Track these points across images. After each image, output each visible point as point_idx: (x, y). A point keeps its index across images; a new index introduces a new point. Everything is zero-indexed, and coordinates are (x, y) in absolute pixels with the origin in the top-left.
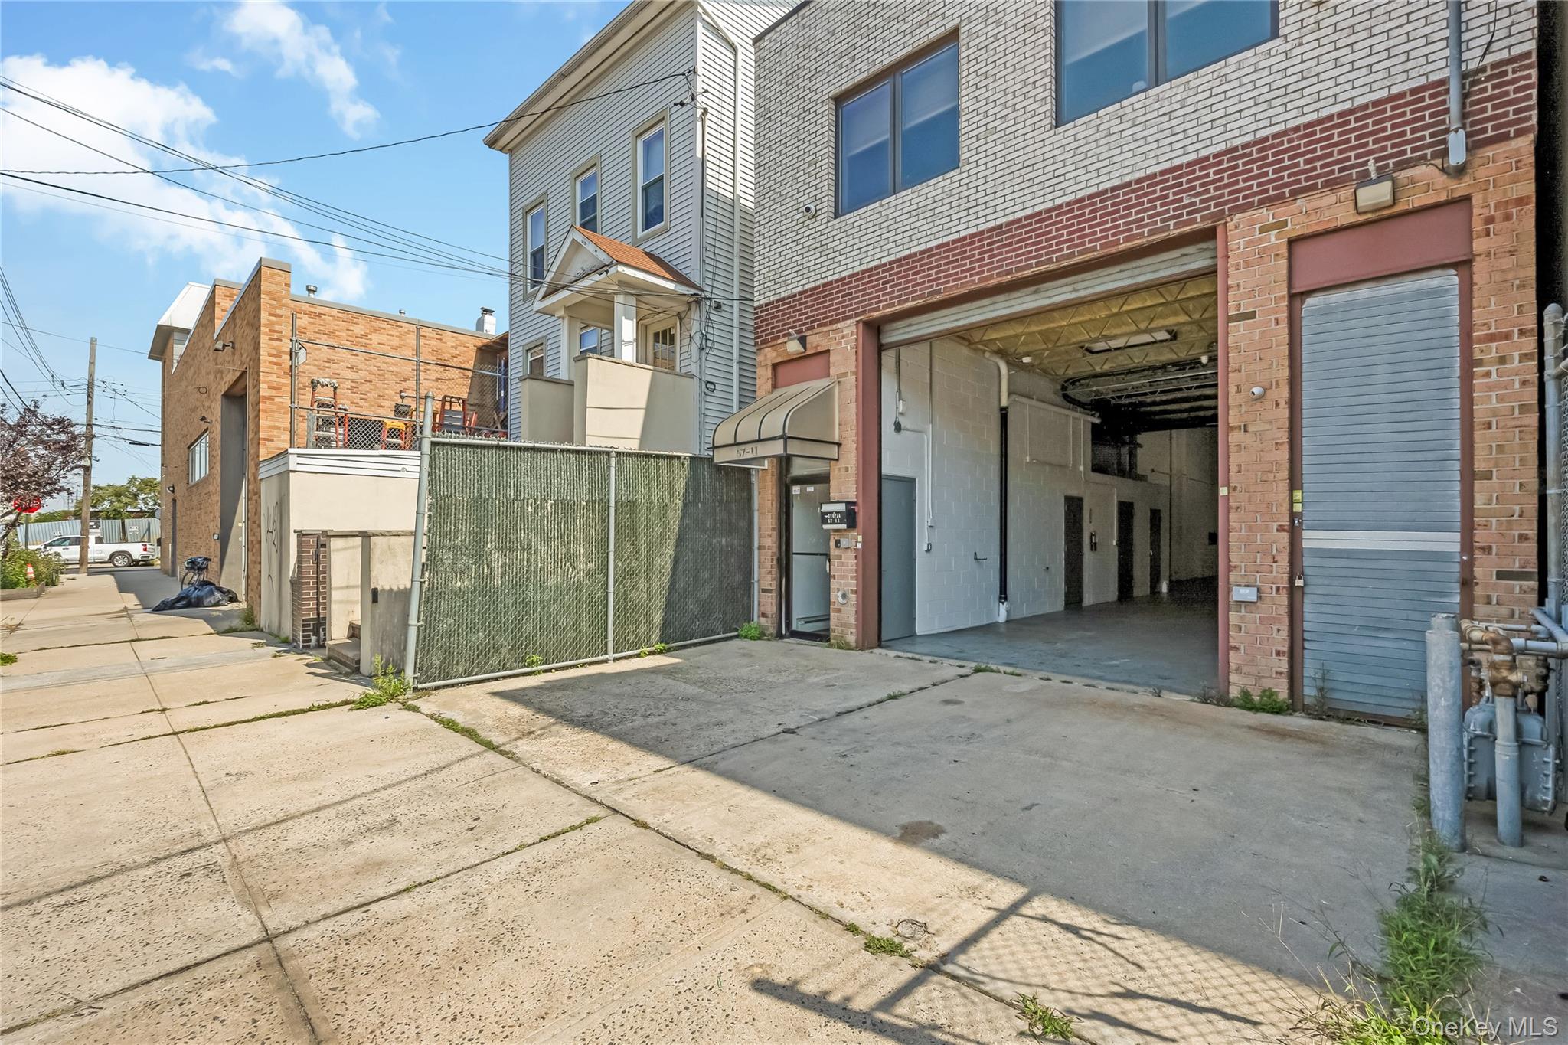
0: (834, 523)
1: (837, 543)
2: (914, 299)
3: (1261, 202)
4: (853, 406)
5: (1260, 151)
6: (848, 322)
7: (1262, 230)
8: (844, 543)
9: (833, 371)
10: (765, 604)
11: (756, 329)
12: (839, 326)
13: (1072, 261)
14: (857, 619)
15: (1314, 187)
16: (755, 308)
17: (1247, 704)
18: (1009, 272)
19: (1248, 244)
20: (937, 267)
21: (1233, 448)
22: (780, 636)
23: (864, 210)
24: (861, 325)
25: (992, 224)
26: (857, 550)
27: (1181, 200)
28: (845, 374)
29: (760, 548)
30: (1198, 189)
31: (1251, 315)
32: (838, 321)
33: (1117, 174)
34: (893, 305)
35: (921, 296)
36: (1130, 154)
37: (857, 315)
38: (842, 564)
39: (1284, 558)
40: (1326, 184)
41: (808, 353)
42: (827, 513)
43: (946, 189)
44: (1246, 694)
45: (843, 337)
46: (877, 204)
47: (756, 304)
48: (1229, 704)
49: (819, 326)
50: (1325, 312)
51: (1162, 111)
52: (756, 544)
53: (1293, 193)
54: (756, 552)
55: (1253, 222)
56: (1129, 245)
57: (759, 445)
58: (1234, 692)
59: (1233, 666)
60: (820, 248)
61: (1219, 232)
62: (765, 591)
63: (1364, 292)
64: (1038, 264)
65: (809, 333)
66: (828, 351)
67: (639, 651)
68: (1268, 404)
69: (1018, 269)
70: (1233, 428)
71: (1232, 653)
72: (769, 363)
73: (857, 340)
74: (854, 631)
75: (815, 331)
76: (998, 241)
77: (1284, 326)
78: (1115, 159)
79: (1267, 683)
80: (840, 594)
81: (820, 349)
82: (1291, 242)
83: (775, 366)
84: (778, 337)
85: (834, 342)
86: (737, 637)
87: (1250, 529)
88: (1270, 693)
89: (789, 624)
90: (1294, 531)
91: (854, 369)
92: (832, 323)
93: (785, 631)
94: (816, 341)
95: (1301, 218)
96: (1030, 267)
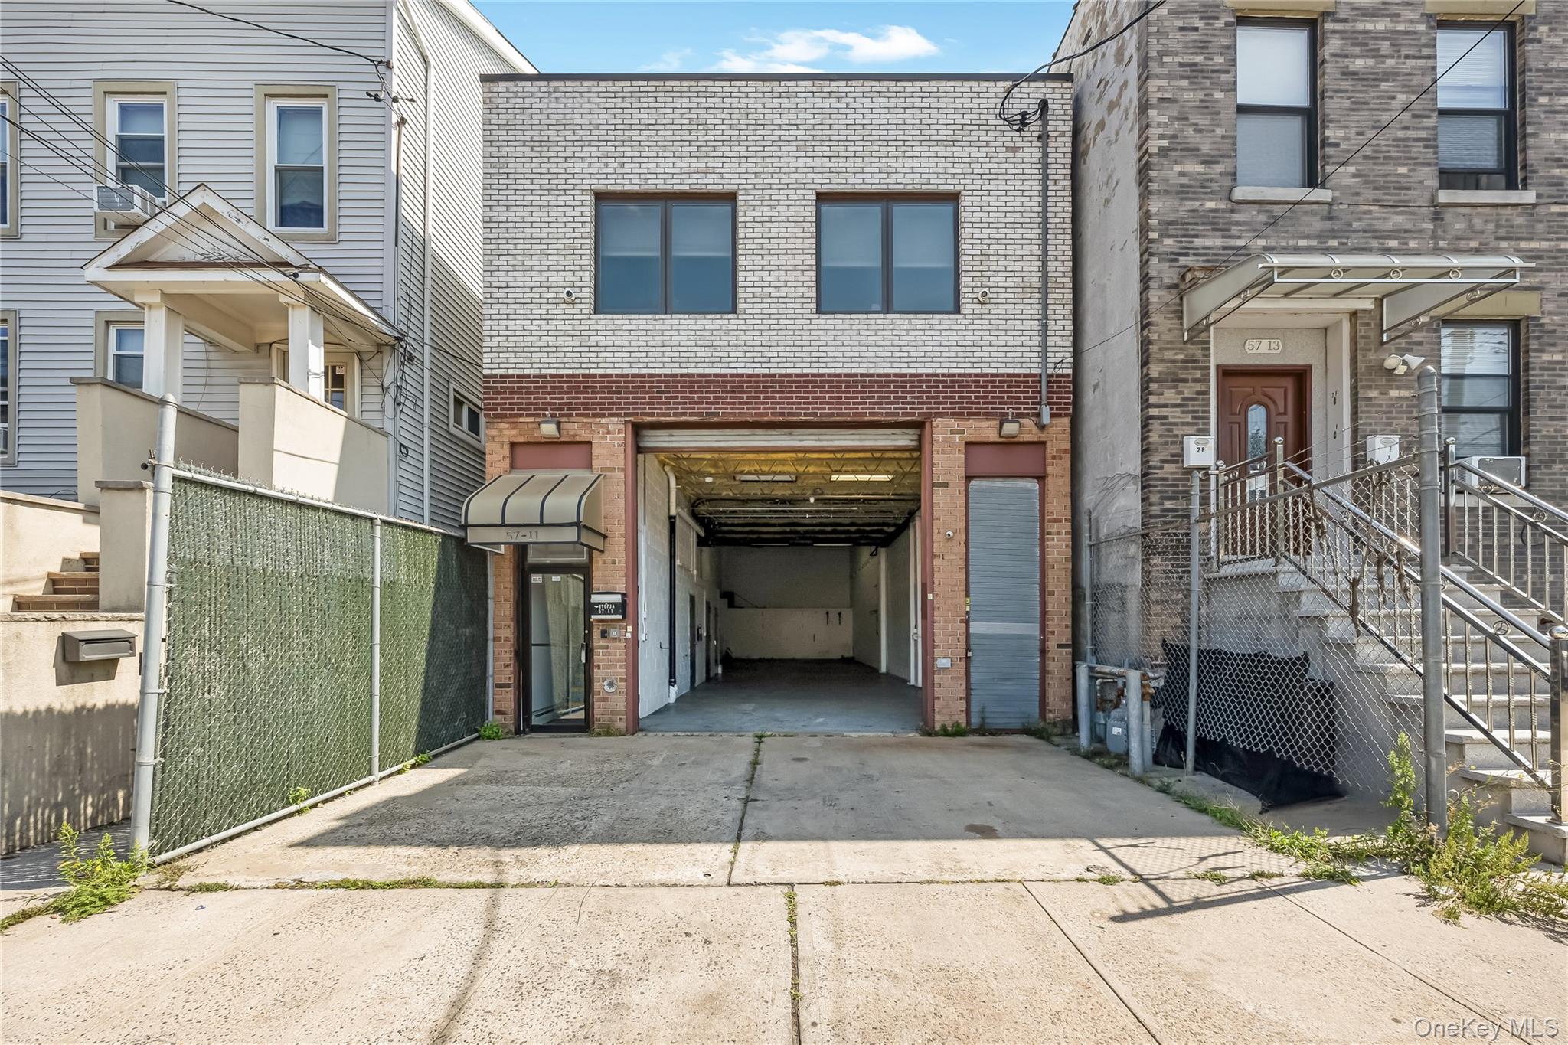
0: (606, 613)
1: (604, 634)
2: (691, 414)
3: (953, 414)
4: (622, 502)
5: (952, 381)
6: (615, 419)
7: (952, 432)
8: (614, 633)
9: (595, 464)
10: (500, 699)
11: (485, 399)
12: (604, 420)
13: (831, 419)
14: (627, 706)
15: (978, 414)
16: (485, 376)
17: (945, 733)
18: (782, 414)
19: (945, 439)
20: (715, 392)
21: (936, 569)
22: (518, 732)
23: (636, 316)
24: (630, 426)
25: (766, 371)
26: (626, 639)
27: (906, 398)
28: (612, 470)
29: (494, 640)
30: (916, 394)
31: (946, 485)
32: (603, 416)
33: (865, 365)
34: (669, 415)
35: (700, 414)
36: (873, 354)
37: (626, 415)
38: (609, 654)
39: (963, 639)
40: (985, 414)
41: (562, 439)
42: (597, 604)
43: (724, 328)
44: (944, 727)
45: (609, 432)
46: (650, 316)
47: (485, 372)
48: (936, 734)
49: (577, 415)
50: (980, 490)
51: (895, 332)
52: (491, 636)
53: (970, 414)
54: (490, 644)
55: (947, 426)
56: (872, 419)
57: (540, 530)
58: (938, 727)
59: (937, 710)
60: (581, 337)
61: (927, 425)
62: (498, 686)
63: (998, 483)
64: (806, 415)
65: (566, 419)
66: (590, 443)
67: (400, 766)
68: (955, 543)
69: (790, 414)
70: (936, 556)
71: (936, 702)
72: (506, 440)
73: (625, 438)
74: (624, 717)
75: (572, 419)
76: (772, 387)
77: (963, 494)
78: (863, 354)
79: (955, 718)
80: (606, 683)
81: (578, 439)
82: (967, 444)
83: (513, 445)
84: (521, 415)
85: (596, 435)
86: (478, 738)
87: (946, 621)
88: (958, 724)
89: (528, 720)
90: (967, 622)
91: (622, 465)
92: (595, 415)
93: (524, 726)
94: (574, 428)
95: (971, 431)
96: (799, 415)
